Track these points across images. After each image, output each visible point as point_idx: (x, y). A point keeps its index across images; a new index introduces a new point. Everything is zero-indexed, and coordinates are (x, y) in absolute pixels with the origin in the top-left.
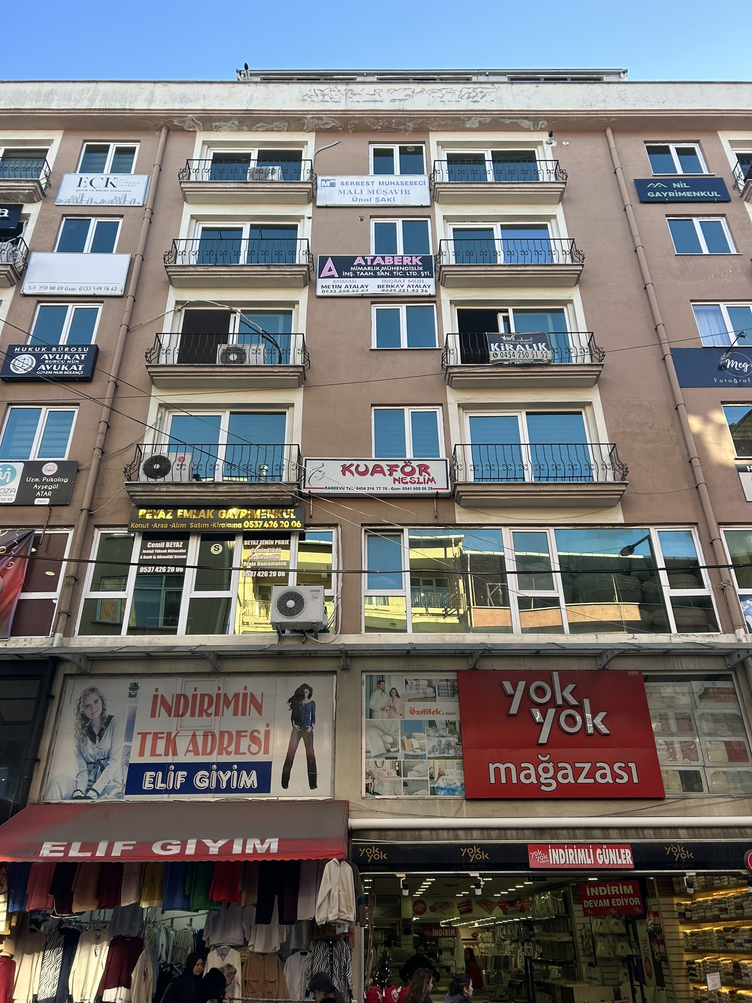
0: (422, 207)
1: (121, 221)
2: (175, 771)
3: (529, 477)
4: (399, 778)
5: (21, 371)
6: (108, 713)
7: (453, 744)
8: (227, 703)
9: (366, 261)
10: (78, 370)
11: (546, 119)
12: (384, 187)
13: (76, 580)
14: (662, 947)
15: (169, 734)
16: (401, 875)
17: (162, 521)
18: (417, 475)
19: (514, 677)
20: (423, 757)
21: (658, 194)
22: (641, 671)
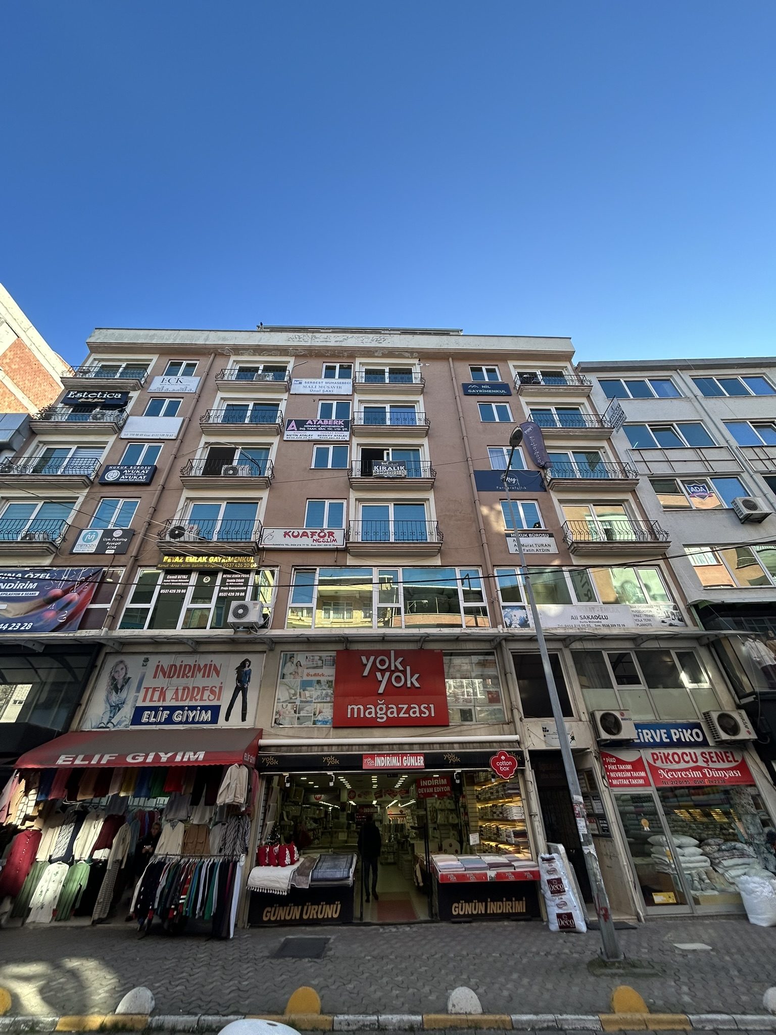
0: (347, 395)
1: (182, 400)
2: (162, 711)
3: (392, 540)
4: (295, 715)
5: (111, 479)
6: (128, 676)
7: (330, 694)
8: (199, 670)
9: (313, 422)
10: (143, 479)
11: (417, 352)
12: (328, 385)
13: (122, 597)
14: (466, 817)
15: (163, 688)
16: (286, 774)
17: (176, 563)
18: (327, 538)
19: (368, 654)
20: (311, 702)
21: (473, 391)
22: (442, 650)
